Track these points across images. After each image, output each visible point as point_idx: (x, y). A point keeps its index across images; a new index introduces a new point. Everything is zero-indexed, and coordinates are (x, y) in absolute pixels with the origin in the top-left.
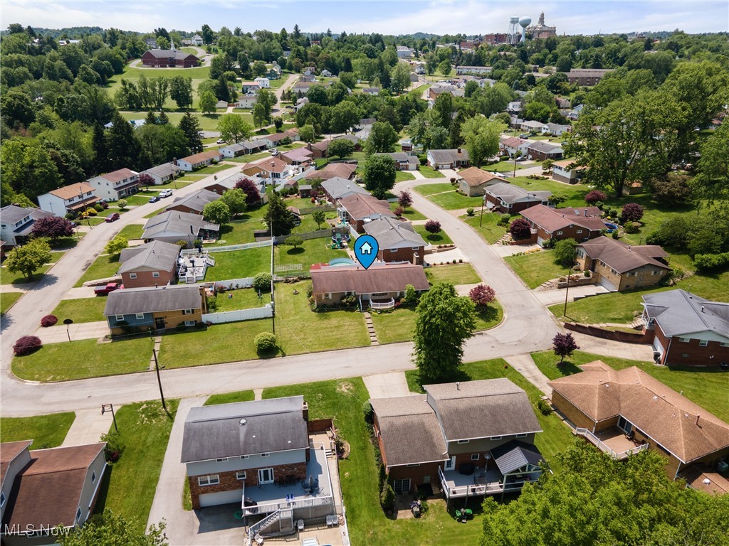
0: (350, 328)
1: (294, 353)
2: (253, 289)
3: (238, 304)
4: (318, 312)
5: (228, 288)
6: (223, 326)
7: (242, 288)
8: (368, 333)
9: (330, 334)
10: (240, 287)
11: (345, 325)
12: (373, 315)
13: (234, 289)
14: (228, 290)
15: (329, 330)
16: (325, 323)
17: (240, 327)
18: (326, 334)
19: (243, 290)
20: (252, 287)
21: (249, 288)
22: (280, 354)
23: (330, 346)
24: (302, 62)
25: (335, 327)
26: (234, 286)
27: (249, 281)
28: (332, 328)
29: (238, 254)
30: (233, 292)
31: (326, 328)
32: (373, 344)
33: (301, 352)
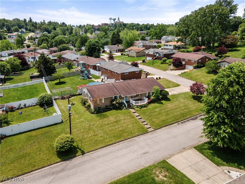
0: (126, 121)
1: (92, 149)
2: (38, 106)
3: (28, 118)
4: (97, 113)
5: (17, 107)
6: (18, 136)
7: (29, 107)
8: (141, 123)
9: (114, 128)
10: (27, 106)
11: (121, 120)
12: (137, 110)
13: (22, 108)
14: (18, 109)
15: (111, 125)
16: (105, 121)
17: (35, 135)
18: (110, 129)
19: (30, 108)
20: (37, 105)
21: (35, 106)
22: (79, 153)
23: (119, 138)
24: (35, 29)
25: (115, 122)
26: (22, 106)
27: (34, 100)
28: (112, 123)
29: (20, 89)
30: (22, 110)
31: (108, 124)
32: (149, 130)
33: (97, 147)
